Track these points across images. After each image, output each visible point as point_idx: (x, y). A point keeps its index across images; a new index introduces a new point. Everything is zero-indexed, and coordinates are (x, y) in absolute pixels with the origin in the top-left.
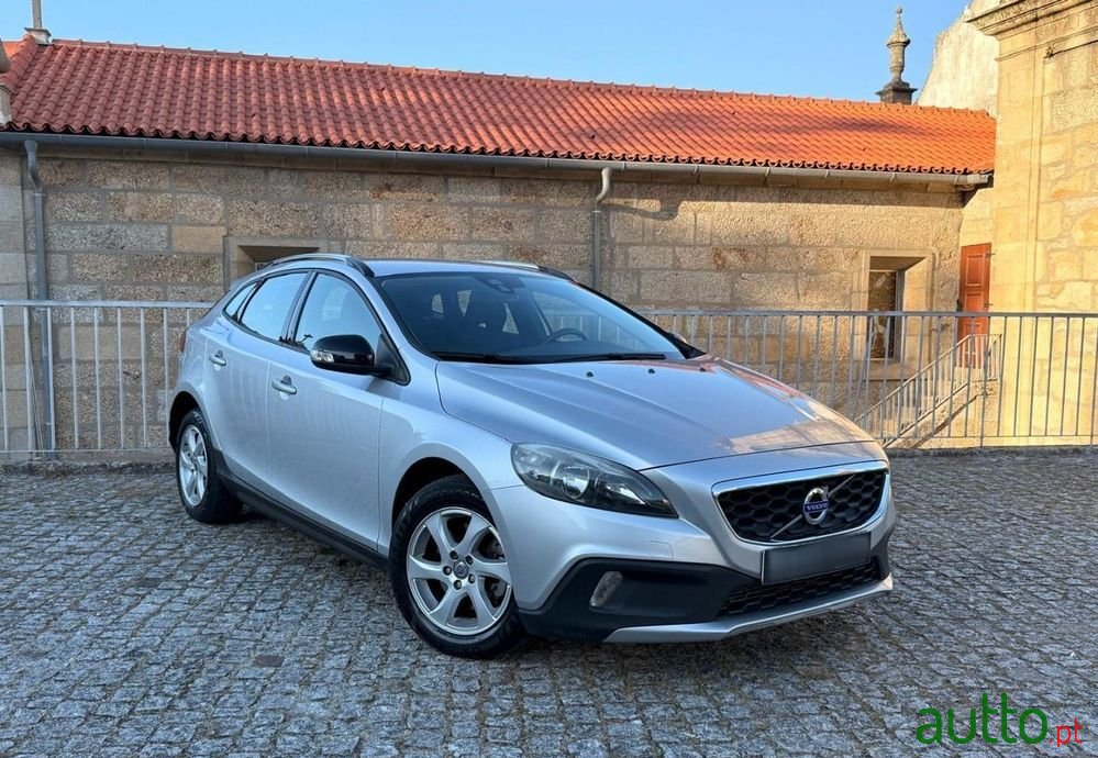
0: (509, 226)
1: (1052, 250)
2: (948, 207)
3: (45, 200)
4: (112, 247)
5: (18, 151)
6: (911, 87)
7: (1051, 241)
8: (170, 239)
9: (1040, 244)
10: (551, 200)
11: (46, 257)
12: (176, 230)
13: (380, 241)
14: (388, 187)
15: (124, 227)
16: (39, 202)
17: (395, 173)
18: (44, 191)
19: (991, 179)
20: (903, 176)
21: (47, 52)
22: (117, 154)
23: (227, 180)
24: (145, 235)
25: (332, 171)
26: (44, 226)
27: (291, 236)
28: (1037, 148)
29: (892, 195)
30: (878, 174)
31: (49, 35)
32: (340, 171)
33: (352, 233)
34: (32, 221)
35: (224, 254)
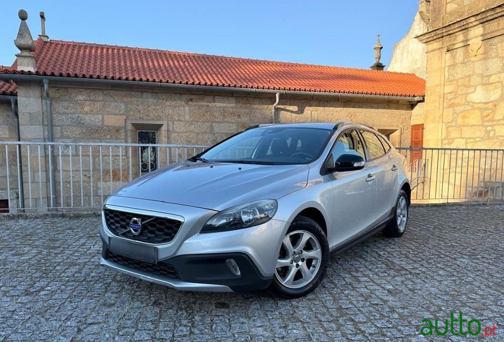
0: (239, 116)
1: (449, 126)
2: (406, 110)
4: (79, 123)
5: (40, 84)
6: (383, 65)
7: (449, 123)
8: (103, 120)
9: (444, 124)
10: (255, 106)
11: (52, 128)
12: (105, 117)
13: (188, 122)
14: (191, 100)
15: (84, 115)
16: (49, 105)
17: (194, 94)
18: (51, 100)
19: (424, 99)
20: (391, 97)
21: (48, 44)
22: (81, 85)
23: (126, 96)
24: (92, 119)
25: (169, 93)
26: (51, 115)
27: (152, 119)
28: (443, 86)
29: (386, 105)
31: (48, 38)
32: (172, 93)
33: (177, 119)
34: (46, 113)
35: (125, 127)
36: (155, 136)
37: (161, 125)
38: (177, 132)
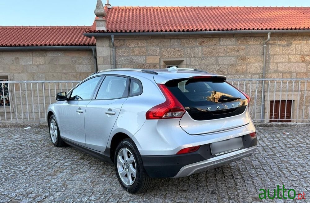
0: (238, 51)
3: (115, 50)
4: (132, 62)
5: (109, 38)
8: (146, 59)
10: (251, 43)
11: (116, 66)
12: (148, 57)
13: (200, 57)
14: (203, 42)
15: (135, 57)
16: (114, 51)
17: (205, 38)
18: (115, 48)
21: (111, 10)
22: (133, 37)
23: (160, 43)
24: (140, 59)
25: (188, 38)
26: (115, 57)
27: (177, 57)
31: (110, 6)
32: (190, 38)
33: (193, 55)
34: (112, 56)
35: (159, 63)
37: (182, 61)
38: (192, 65)
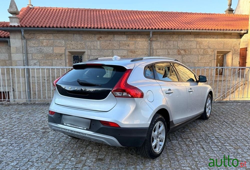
0: (128, 46)
2: (237, 39)
3: (26, 42)
4: (41, 52)
5: (20, 31)
6: (233, 9)
8: (53, 50)
10: (138, 39)
11: (27, 55)
12: (54, 48)
13: (99, 50)
14: (101, 37)
15: (43, 48)
16: (25, 43)
17: (102, 34)
18: (26, 40)
19: (247, 32)
20: (225, 31)
21: (31, 9)
22: (42, 32)
23: (65, 37)
24: (48, 49)
25: (88, 34)
26: (26, 48)
27: (79, 49)
29: (222, 36)
30: (219, 31)
31: (32, 6)
32: (90, 34)
33: (93, 48)
34: (24, 47)
35: (65, 53)
36: (82, 58)
37: (84, 52)
38: (93, 56)
